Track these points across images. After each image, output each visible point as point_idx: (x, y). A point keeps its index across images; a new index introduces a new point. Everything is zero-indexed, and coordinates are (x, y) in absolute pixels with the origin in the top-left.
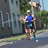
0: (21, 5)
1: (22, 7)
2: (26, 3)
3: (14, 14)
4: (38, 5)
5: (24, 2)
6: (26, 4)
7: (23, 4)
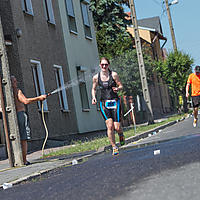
0: (100, 38)
1: (105, 45)
2: (119, 31)
3: (78, 68)
4: (157, 35)
5: (111, 28)
6: (118, 35)
7: (109, 33)
